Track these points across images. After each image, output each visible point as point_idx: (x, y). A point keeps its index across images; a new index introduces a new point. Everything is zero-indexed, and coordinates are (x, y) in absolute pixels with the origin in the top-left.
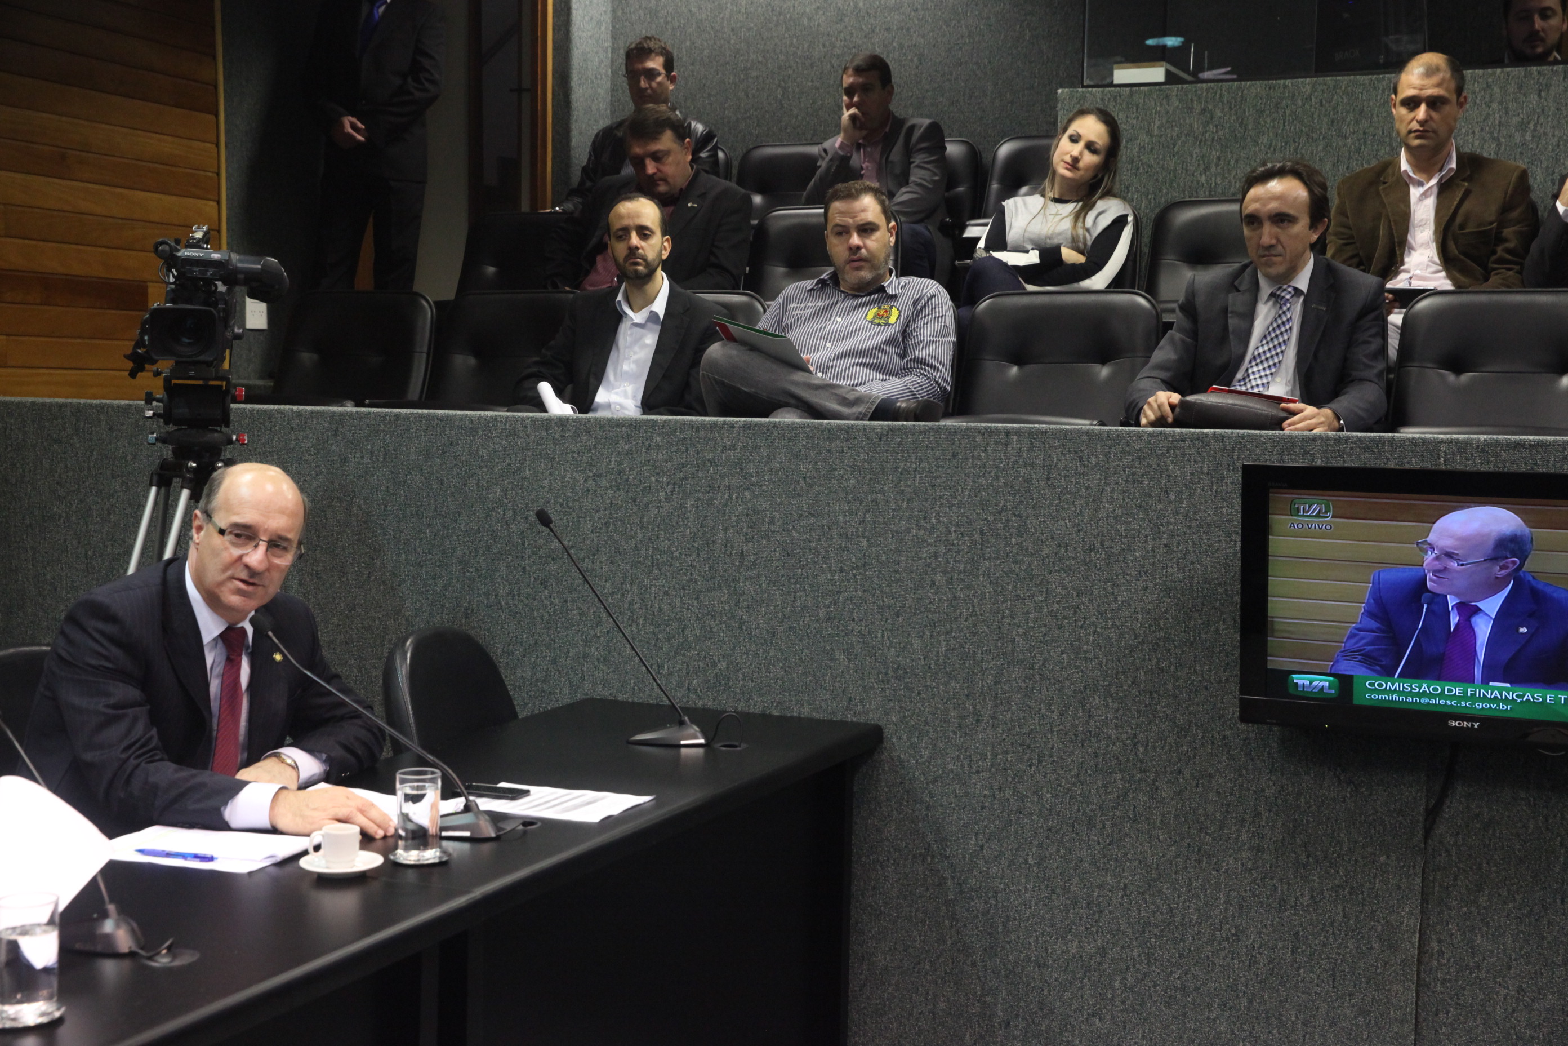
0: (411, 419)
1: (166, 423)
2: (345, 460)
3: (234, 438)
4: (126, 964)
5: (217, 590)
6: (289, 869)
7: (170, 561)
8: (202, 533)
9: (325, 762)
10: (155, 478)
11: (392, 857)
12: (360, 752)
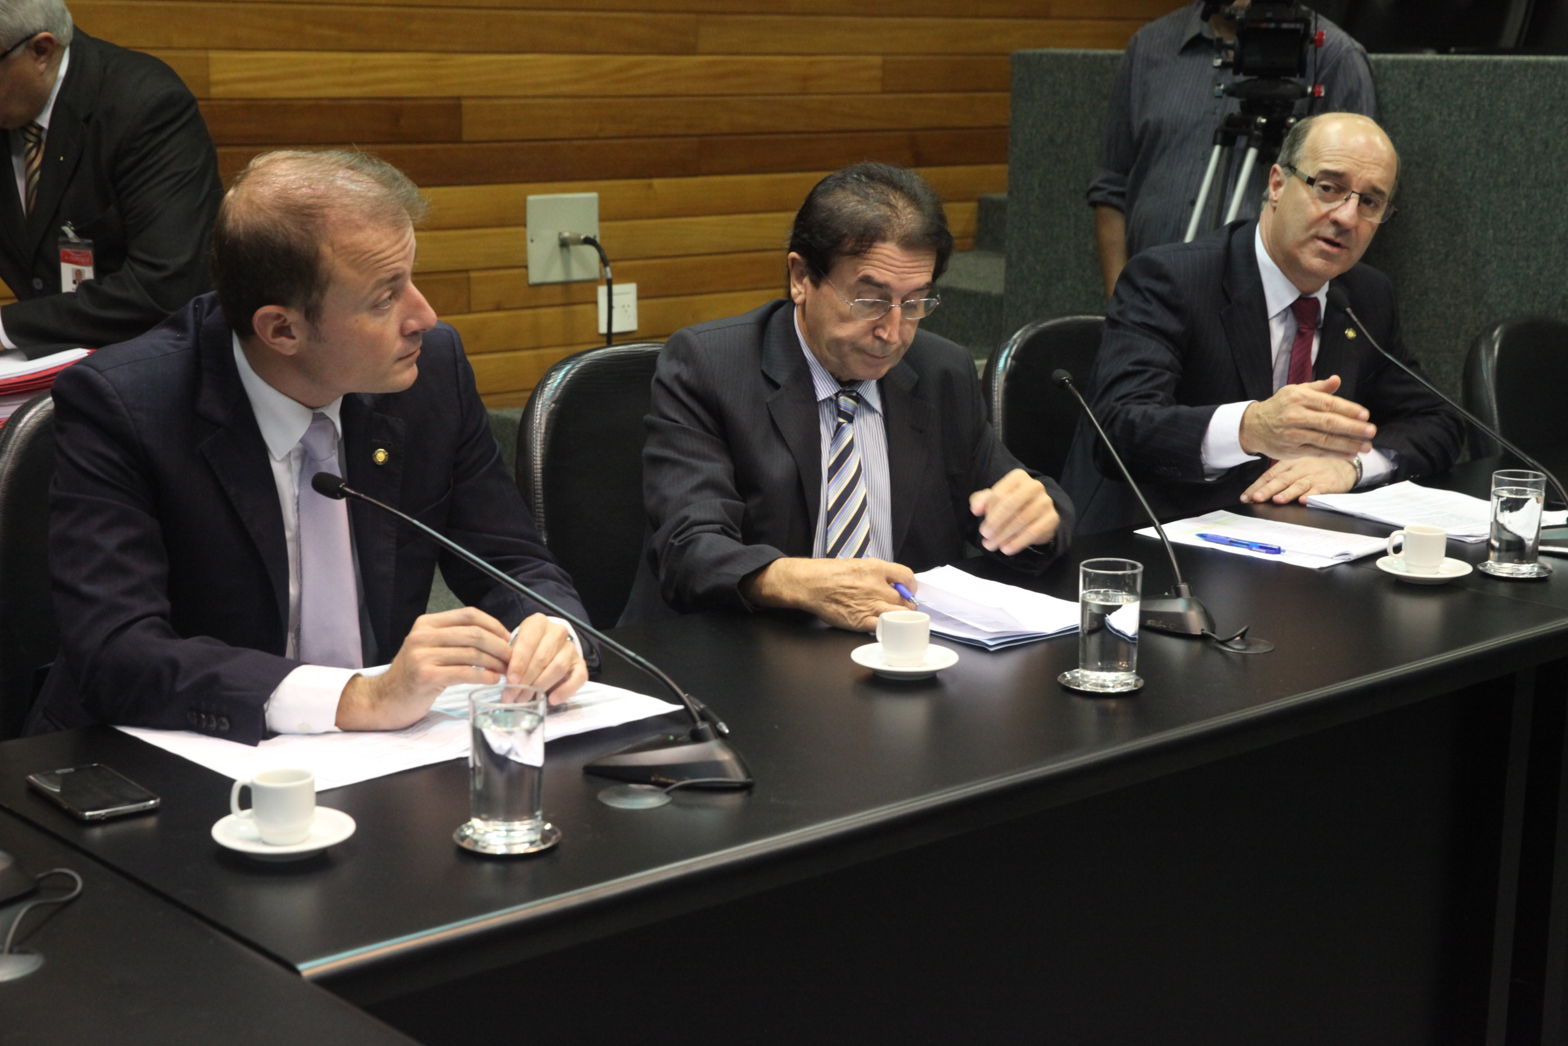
0: (1515, 68)
1: (1236, 73)
2: (1428, 118)
3: (1310, 90)
4: (1197, 646)
5: (1297, 252)
6: (1363, 570)
7: (1235, 226)
8: (1281, 190)
9: (1393, 461)
10: (1219, 136)
11: (1481, 568)
12: (1434, 454)
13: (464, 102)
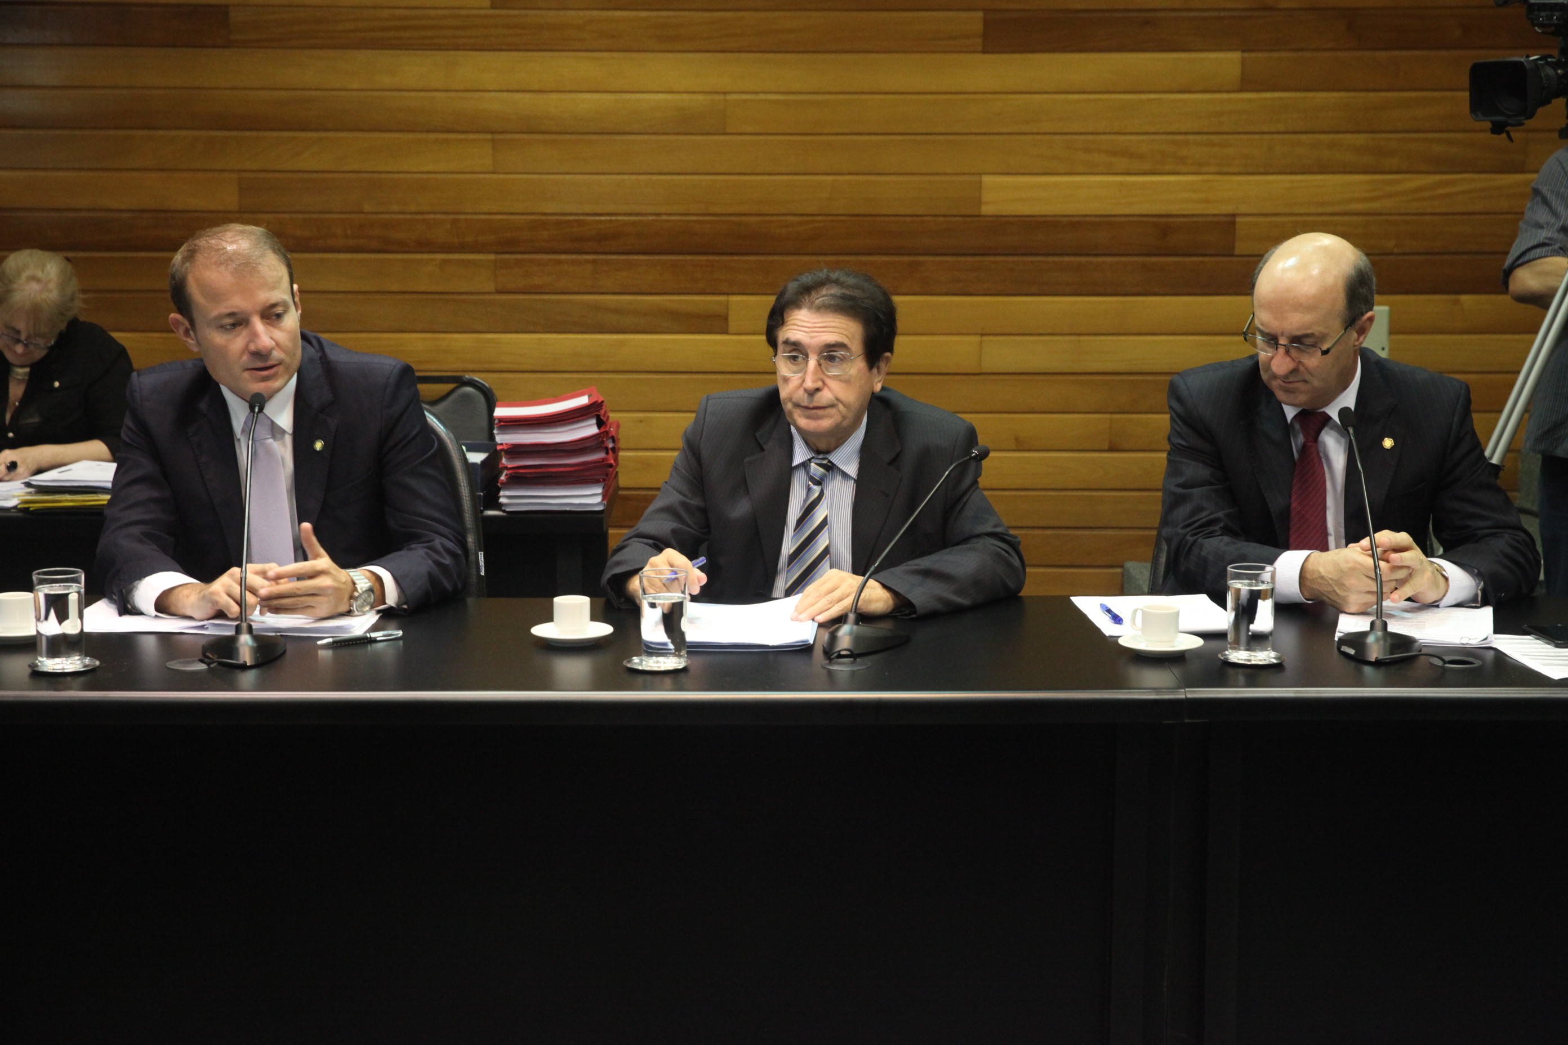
13: (1238, 219)
